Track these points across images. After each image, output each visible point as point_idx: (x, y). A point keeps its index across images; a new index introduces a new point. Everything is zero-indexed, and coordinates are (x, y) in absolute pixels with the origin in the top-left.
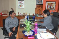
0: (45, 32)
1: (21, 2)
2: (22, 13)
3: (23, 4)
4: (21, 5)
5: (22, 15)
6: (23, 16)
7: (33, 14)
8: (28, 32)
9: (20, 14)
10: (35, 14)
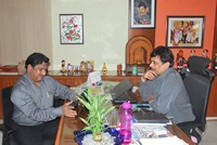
1: (71, 21)
2: (77, 64)
3: (80, 27)
4: (71, 32)
5: (77, 71)
6: (79, 74)
7: (120, 67)
8: (97, 138)
9: (70, 68)
10: (127, 65)
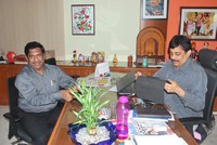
0: (161, 133)
1: (83, 12)
3: (91, 18)
4: (83, 23)
7: (130, 58)
